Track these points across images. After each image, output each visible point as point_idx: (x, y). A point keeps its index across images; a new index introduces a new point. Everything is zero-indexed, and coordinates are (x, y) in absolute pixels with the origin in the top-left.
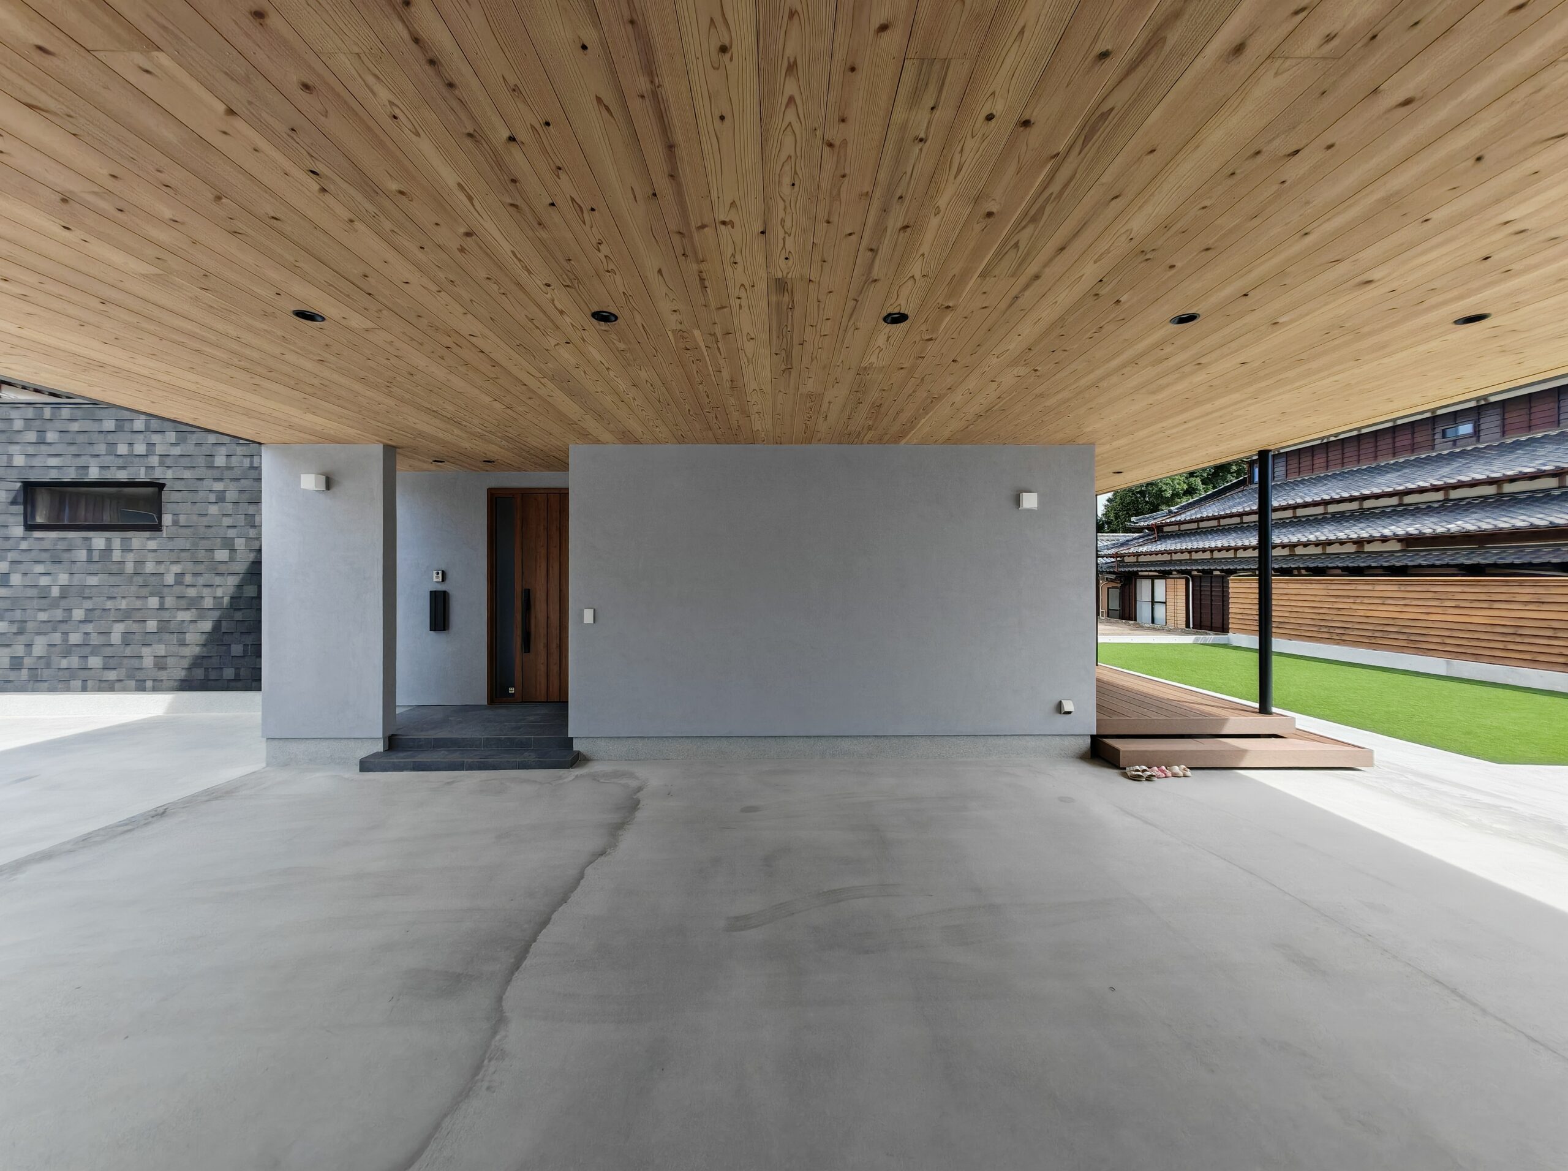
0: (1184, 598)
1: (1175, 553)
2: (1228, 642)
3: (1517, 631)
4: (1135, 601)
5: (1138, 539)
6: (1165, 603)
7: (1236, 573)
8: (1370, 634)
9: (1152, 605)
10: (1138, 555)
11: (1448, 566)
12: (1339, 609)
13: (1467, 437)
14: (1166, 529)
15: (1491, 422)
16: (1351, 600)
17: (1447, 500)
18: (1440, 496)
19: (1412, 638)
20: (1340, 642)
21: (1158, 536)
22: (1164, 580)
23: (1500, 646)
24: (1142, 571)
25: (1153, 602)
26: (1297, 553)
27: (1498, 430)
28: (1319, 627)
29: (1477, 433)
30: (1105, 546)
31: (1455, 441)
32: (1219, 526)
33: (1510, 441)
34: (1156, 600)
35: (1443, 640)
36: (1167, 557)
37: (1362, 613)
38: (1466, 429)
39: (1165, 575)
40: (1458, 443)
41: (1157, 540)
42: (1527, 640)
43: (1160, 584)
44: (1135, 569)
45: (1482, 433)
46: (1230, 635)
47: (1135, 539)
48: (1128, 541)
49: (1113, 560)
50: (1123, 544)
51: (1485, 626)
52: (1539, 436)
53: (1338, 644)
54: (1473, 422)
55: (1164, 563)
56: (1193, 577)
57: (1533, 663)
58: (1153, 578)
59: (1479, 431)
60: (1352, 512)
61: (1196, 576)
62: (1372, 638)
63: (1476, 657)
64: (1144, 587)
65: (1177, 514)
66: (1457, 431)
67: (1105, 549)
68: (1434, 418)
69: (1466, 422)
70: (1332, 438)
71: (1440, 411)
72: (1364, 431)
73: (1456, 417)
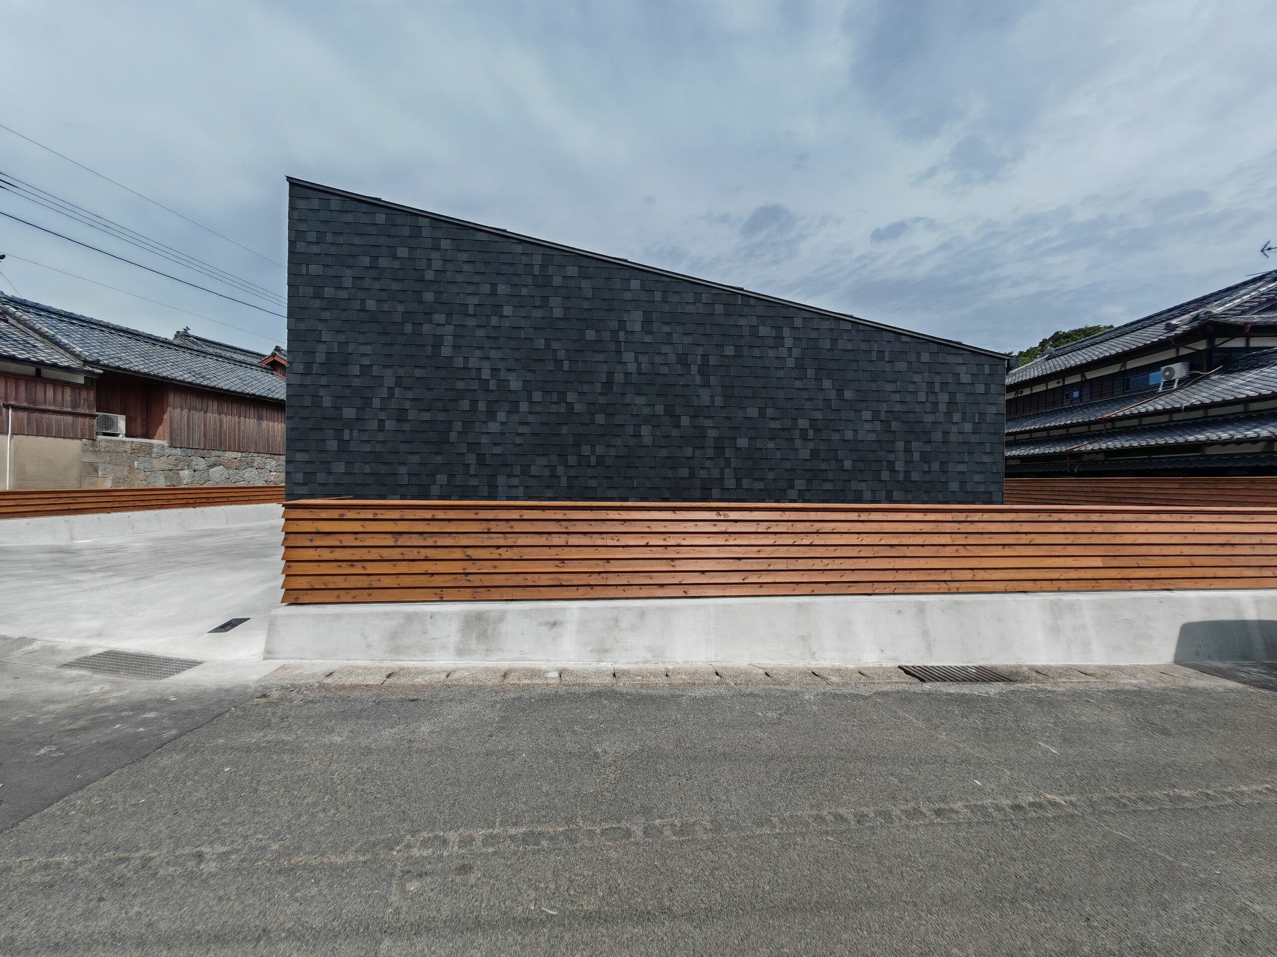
13: (1077, 399)
15: (1087, 392)
27: (1089, 396)
29: (1081, 395)
31: (1072, 401)
33: (1094, 402)
38: (1076, 394)
40: (1073, 402)
45: (1083, 397)
54: (1079, 390)
68: (1064, 386)
69: (1075, 391)
70: (1019, 395)
71: (1066, 383)
72: (1034, 392)
73: (1073, 386)
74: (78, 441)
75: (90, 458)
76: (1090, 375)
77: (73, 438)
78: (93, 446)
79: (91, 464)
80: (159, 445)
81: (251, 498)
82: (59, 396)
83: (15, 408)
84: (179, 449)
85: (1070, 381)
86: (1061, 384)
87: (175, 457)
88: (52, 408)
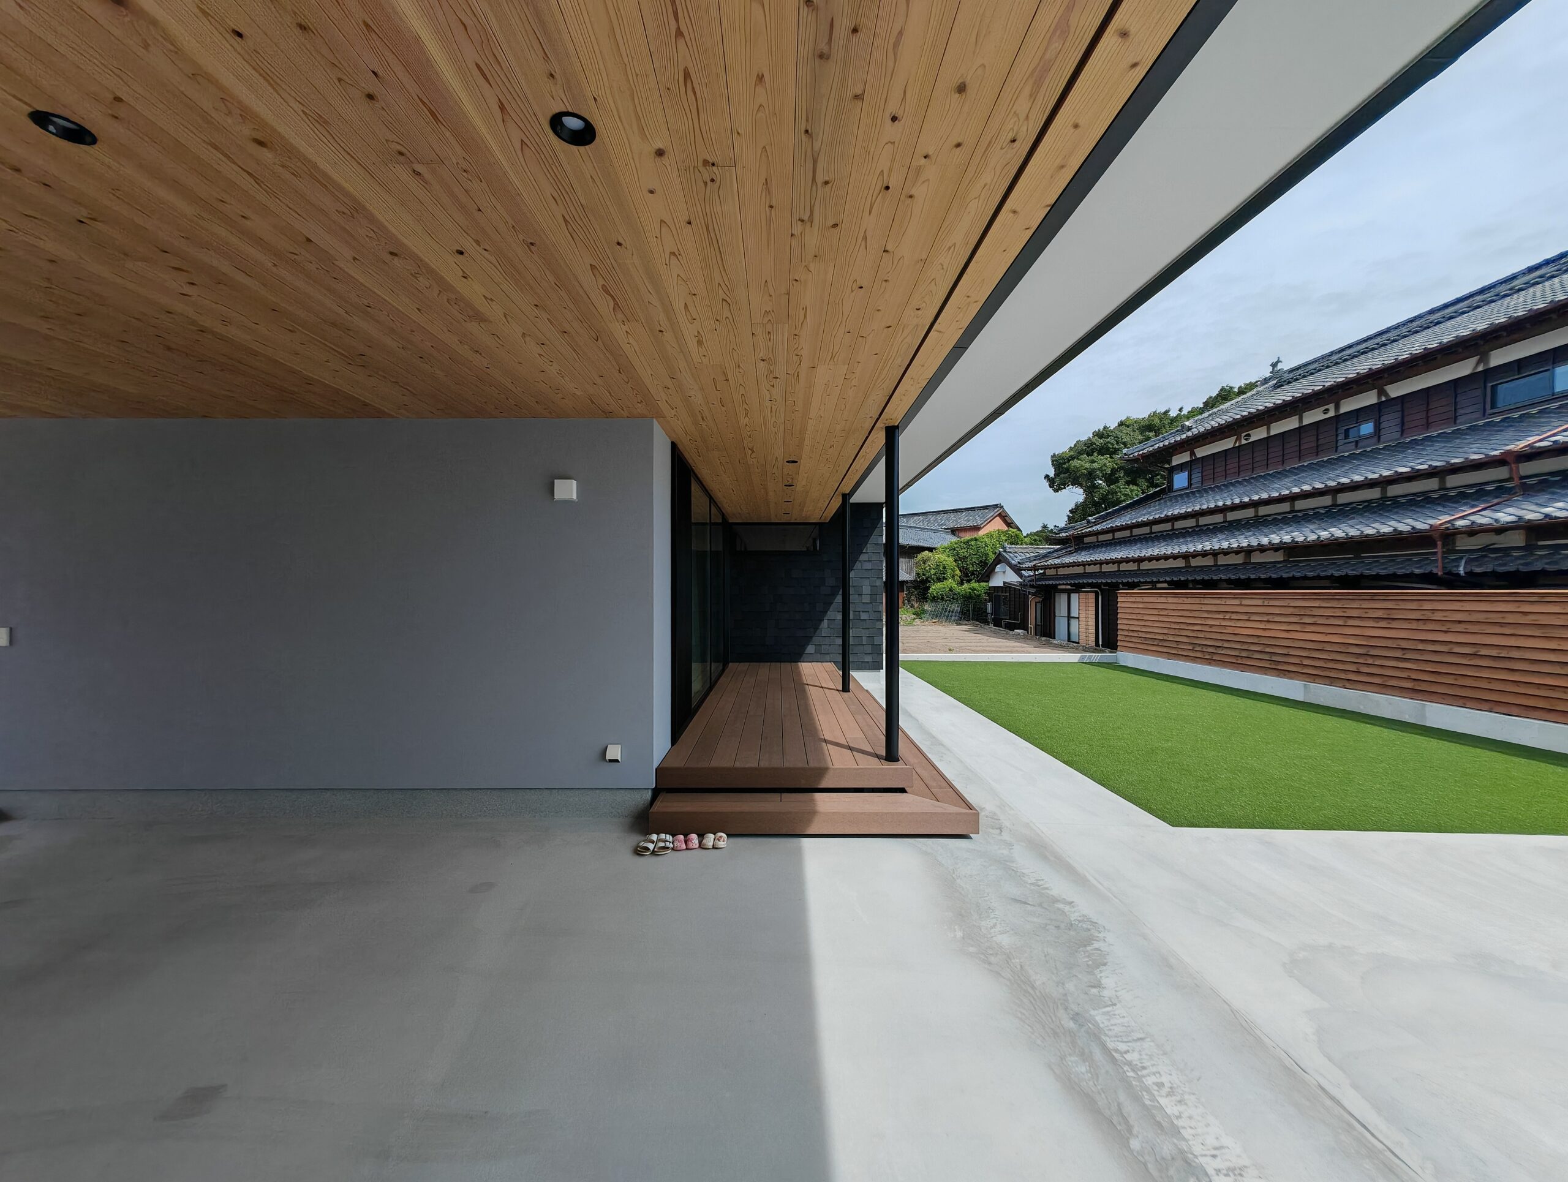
0: (1094, 613)
1: (1089, 565)
2: (1117, 660)
3: (1368, 651)
4: (1055, 616)
5: (1060, 550)
6: (1078, 618)
7: (1140, 586)
8: (1236, 653)
9: (1068, 620)
10: (1056, 567)
11: (1319, 578)
12: (1211, 626)
13: (1369, 437)
14: (1087, 540)
15: (1391, 422)
16: (1221, 616)
17: (1335, 505)
18: (1327, 500)
19: (1274, 658)
20: (1211, 662)
21: (1075, 549)
22: (1078, 594)
23: (1353, 668)
24: (1060, 584)
25: (1069, 617)
26: (1192, 565)
27: (1398, 428)
28: (1193, 646)
29: (1378, 429)
30: (1027, 558)
31: (1357, 442)
32: (1132, 536)
33: (1407, 440)
34: (1072, 615)
35: (1301, 661)
36: (1080, 570)
37: (1230, 630)
38: (1367, 428)
39: (1078, 588)
40: (1360, 444)
41: (1074, 552)
42: (1378, 662)
43: (1074, 597)
44: (1054, 583)
45: (1383, 432)
46: (1119, 653)
47: (1056, 551)
48: (1049, 553)
49: (1031, 573)
50: (1044, 556)
51: (1341, 645)
52: (1434, 434)
53: (1210, 664)
54: (1373, 420)
55: (1078, 576)
56: (1101, 590)
57: (1384, 688)
58: (1069, 592)
59: (1380, 430)
60: (1248, 520)
61: (1105, 590)
62: (1239, 658)
63: (1332, 681)
64: (1061, 601)
65: (1095, 524)
66: (1359, 430)
67: (1027, 562)
68: (1338, 418)
69: (1367, 421)
70: (1244, 442)
71: (1343, 410)
72: (1273, 433)
73: (1358, 415)
76: (1396, 390)
85: (1349, 405)
86: (1332, 414)
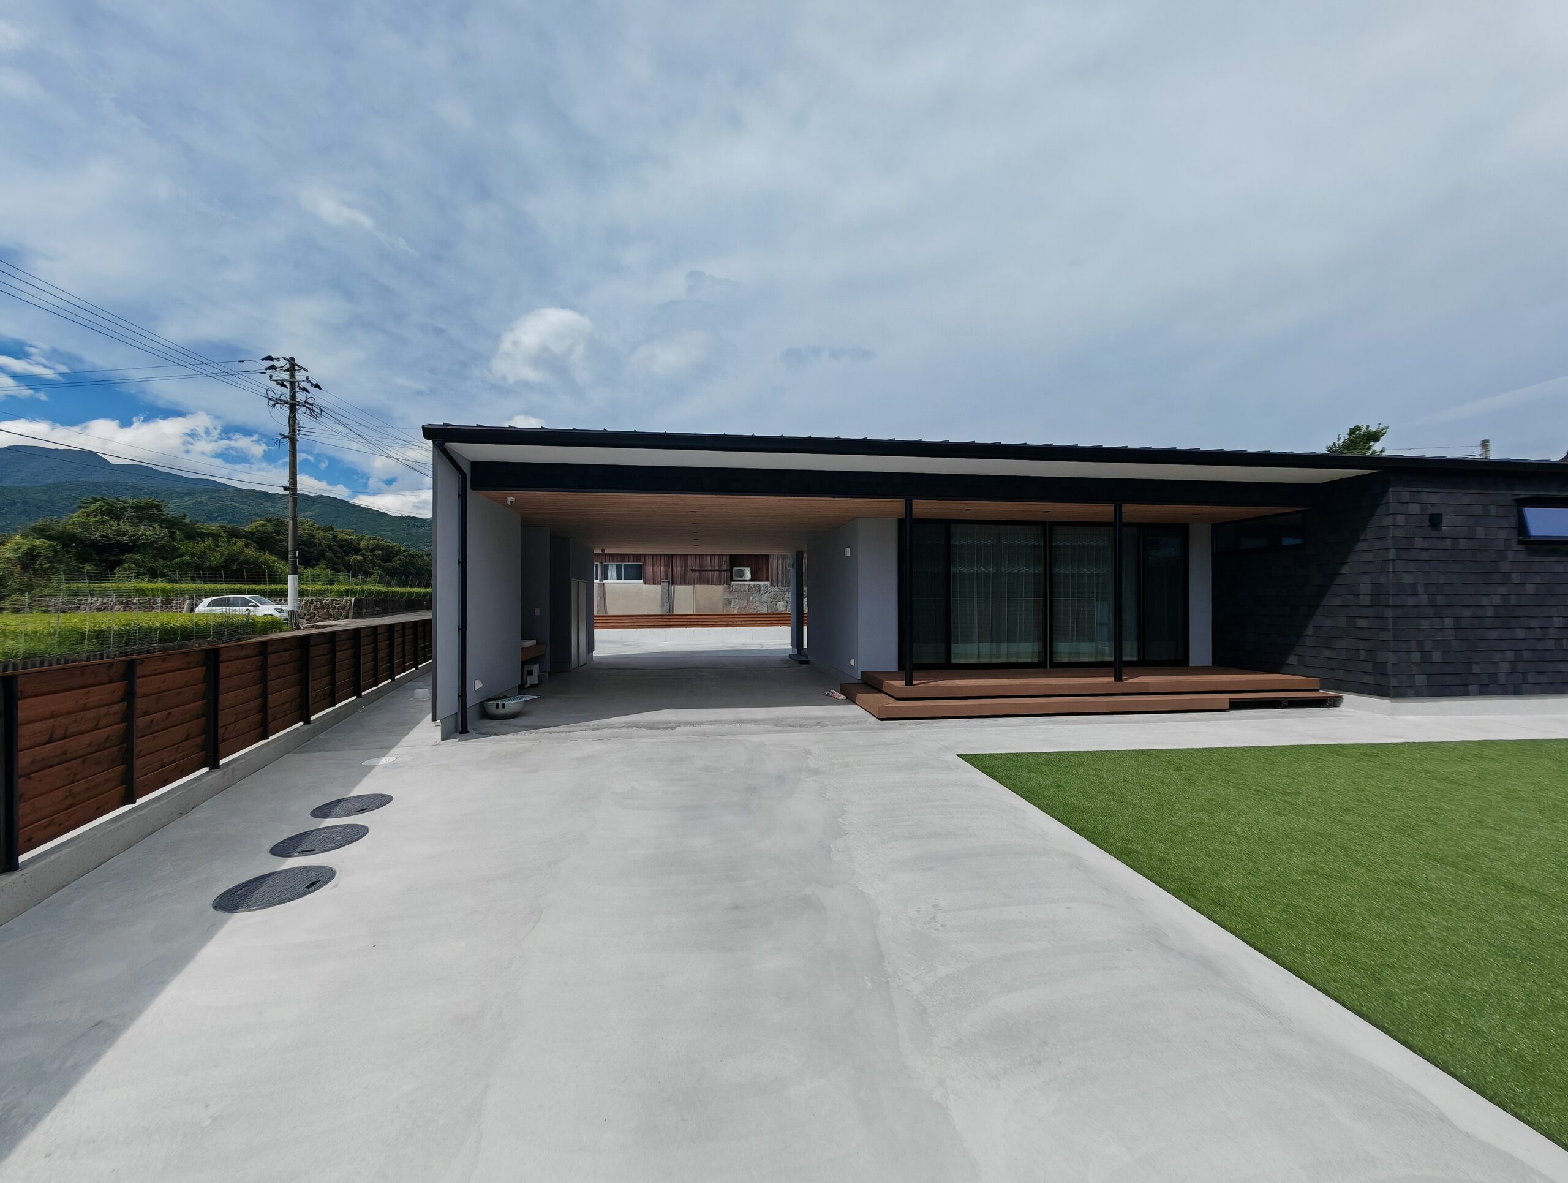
74: (722, 586)
75: (727, 596)
77: (719, 584)
78: (729, 588)
79: (728, 599)
80: (764, 586)
81: (774, 622)
82: (713, 561)
83: (695, 571)
84: (776, 587)
87: (774, 593)
88: (710, 568)
